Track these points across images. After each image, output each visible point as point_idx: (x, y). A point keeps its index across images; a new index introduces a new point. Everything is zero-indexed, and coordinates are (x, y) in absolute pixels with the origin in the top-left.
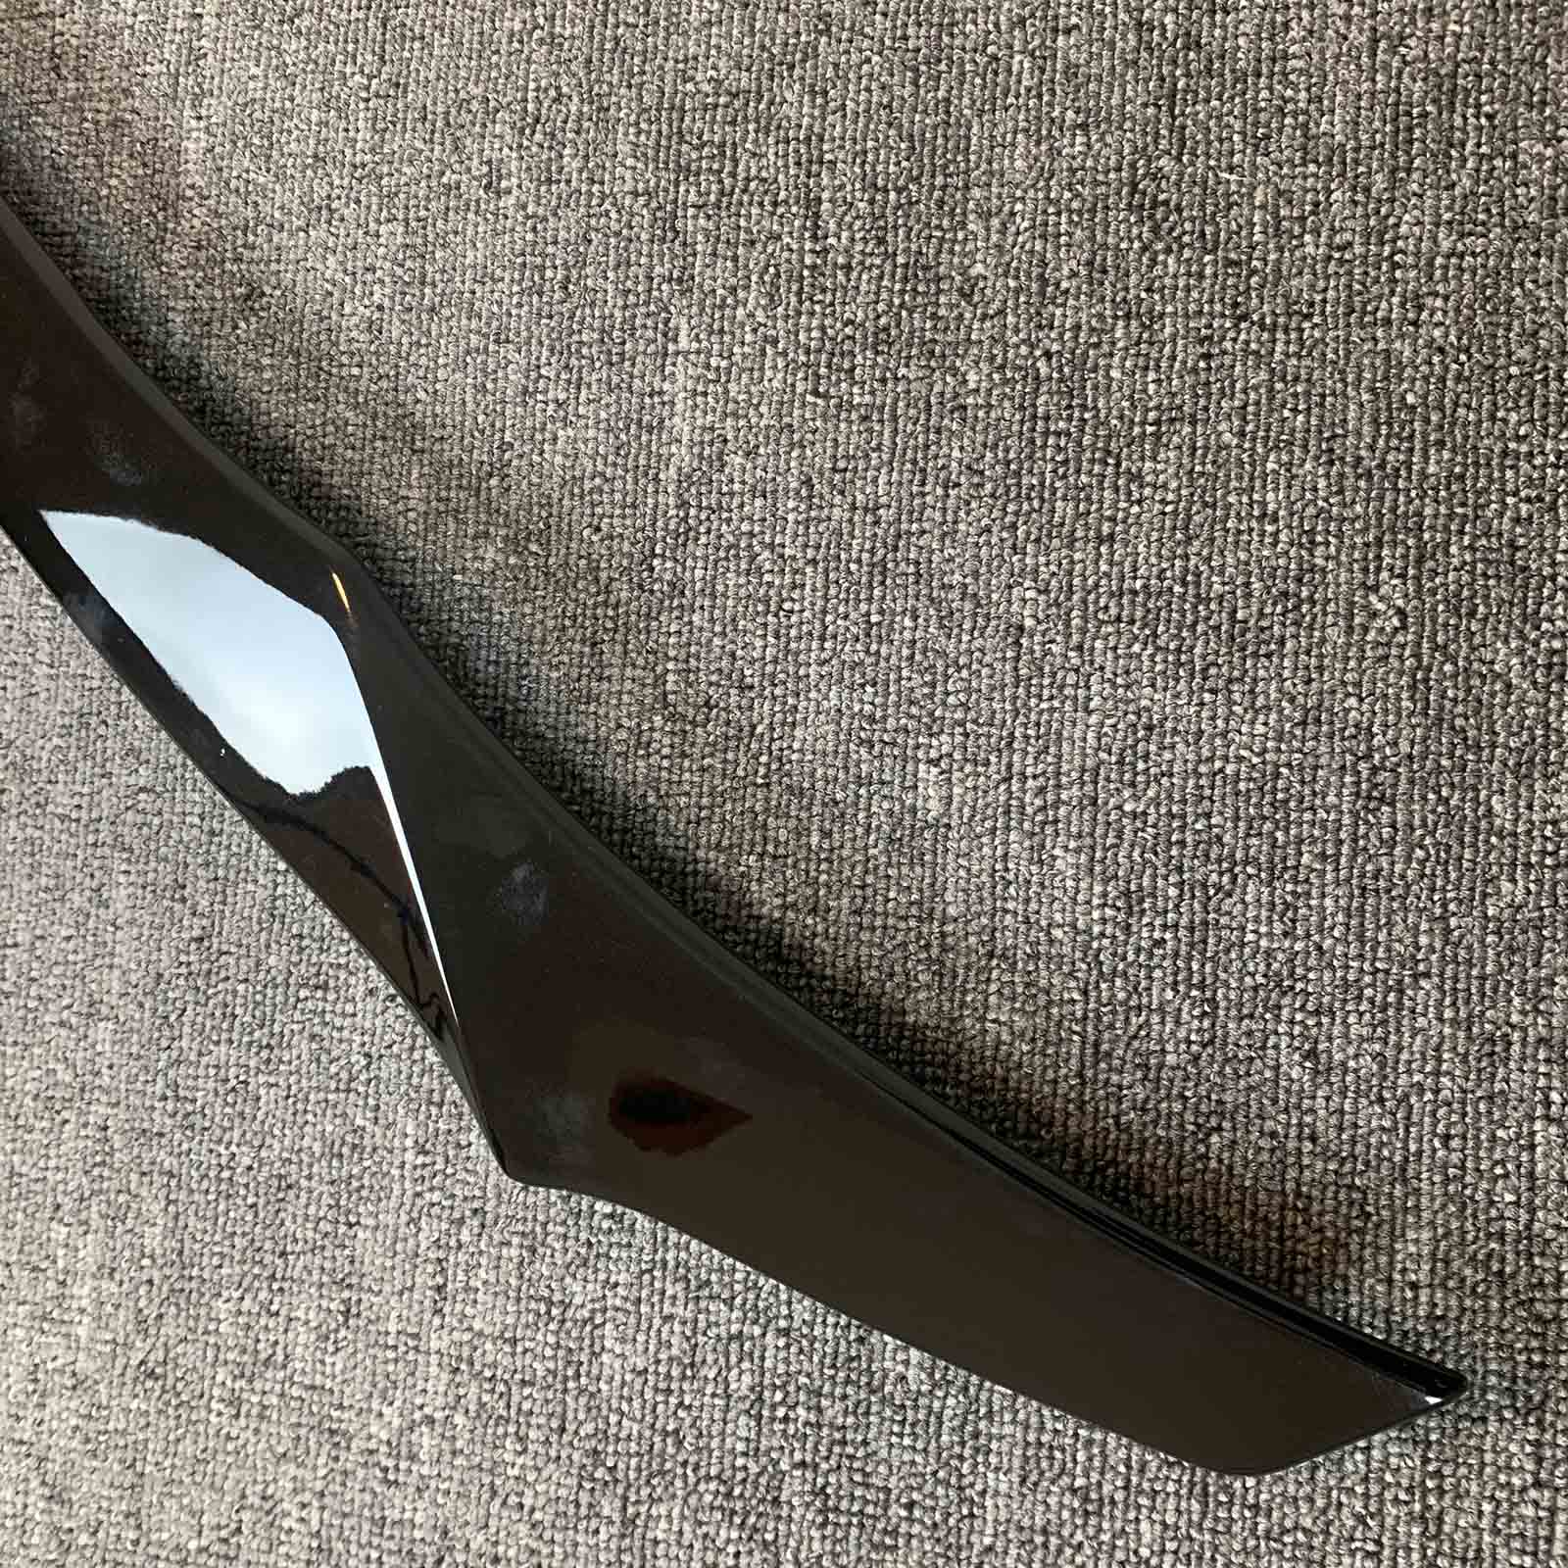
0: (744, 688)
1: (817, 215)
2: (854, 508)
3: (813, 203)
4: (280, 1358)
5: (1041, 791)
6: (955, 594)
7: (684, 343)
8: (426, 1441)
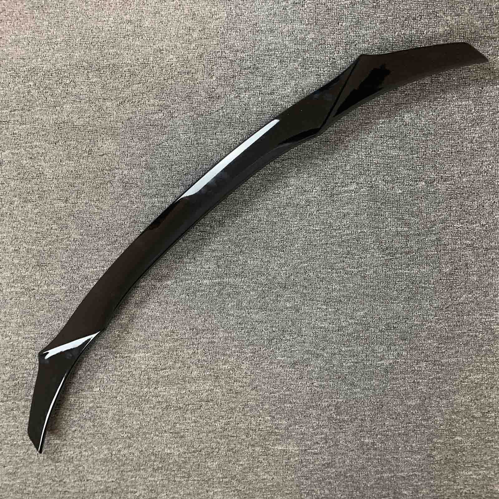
0: (105, 367)
1: (163, 370)
2: (129, 377)
3: (165, 369)
4: (12, 318)
5: (98, 402)
6: (119, 390)
7: (146, 355)
8: (8, 339)
